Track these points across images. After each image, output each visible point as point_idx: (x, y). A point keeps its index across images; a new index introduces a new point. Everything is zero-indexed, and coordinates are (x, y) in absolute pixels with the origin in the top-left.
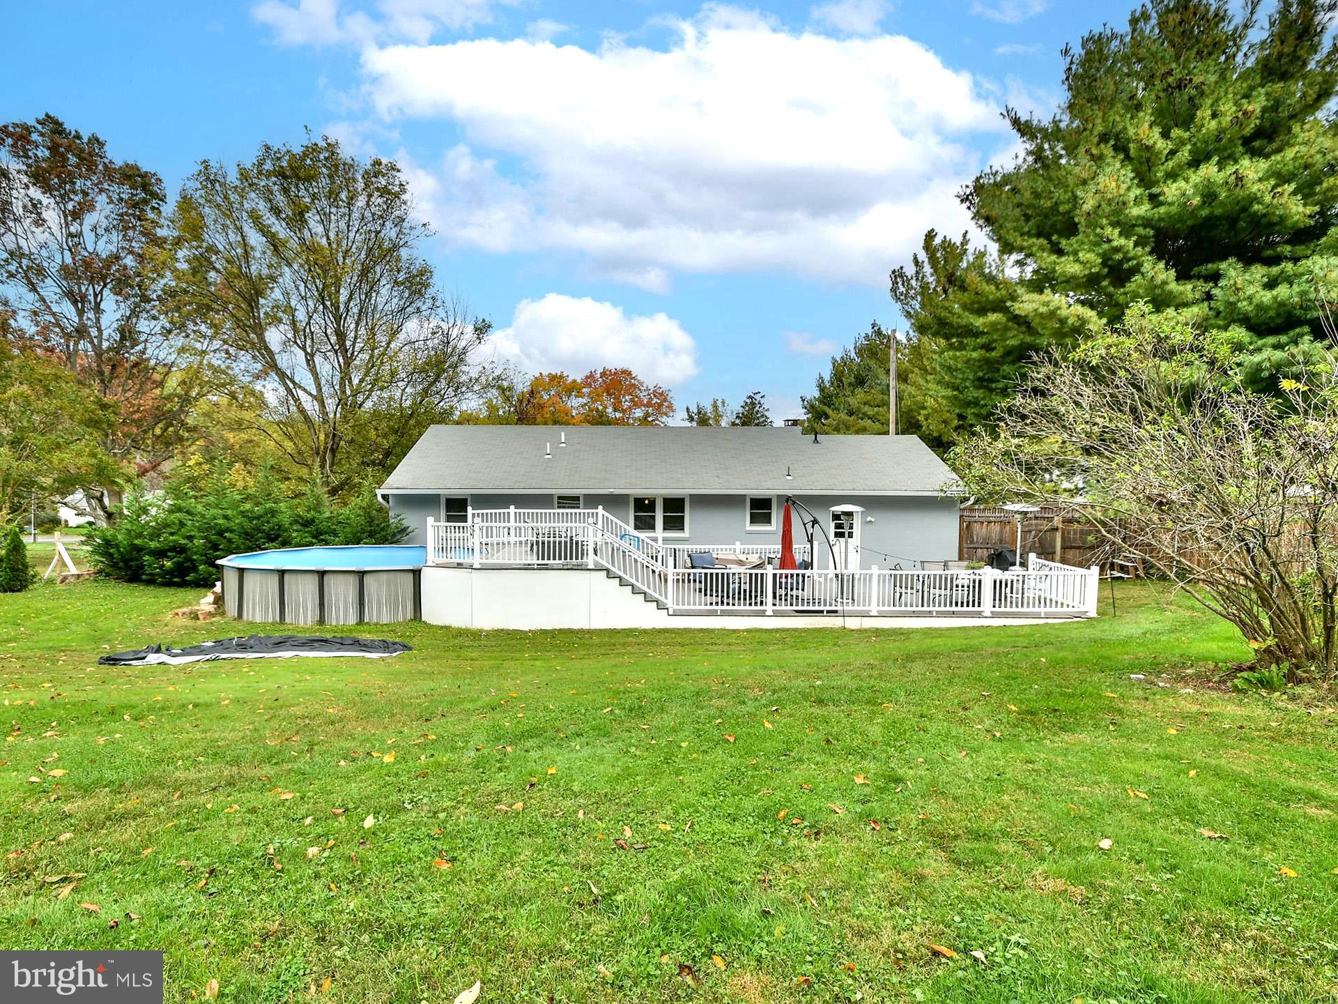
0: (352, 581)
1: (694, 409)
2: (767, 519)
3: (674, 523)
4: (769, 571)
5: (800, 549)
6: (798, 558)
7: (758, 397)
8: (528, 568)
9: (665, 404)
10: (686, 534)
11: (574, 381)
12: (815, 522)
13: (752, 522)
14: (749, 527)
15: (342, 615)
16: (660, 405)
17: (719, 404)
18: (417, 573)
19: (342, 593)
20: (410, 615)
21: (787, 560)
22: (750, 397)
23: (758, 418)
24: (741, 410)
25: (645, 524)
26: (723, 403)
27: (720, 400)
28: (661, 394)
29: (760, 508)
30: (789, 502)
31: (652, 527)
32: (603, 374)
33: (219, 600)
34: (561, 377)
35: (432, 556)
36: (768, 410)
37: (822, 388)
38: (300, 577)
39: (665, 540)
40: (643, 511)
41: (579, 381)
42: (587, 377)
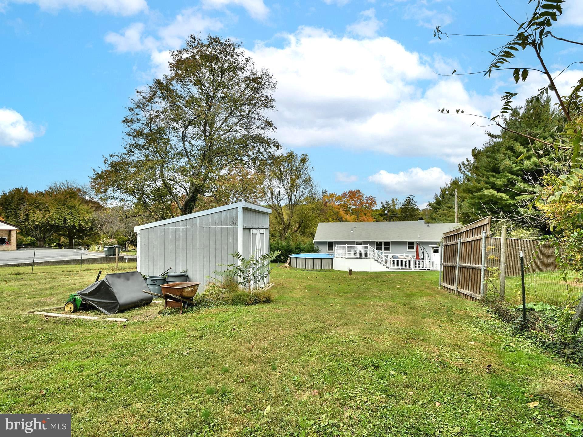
0: (320, 261)
1: (384, 203)
2: (413, 248)
3: (387, 249)
4: (413, 260)
5: (421, 255)
6: (420, 257)
7: (411, 197)
8: (357, 258)
9: (373, 202)
10: (390, 251)
11: (339, 196)
12: (424, 249)
13: (409, 248)
14: (408, 250)
15: (318, 267)
16: (372, 202)
17: (395, 200)
18: (332, 259)
19: (318, 263)
20: (331, 268)
21: (417, 257)
22: (408, 197)
23: (412, 206)
24: (404, 203)
25: (379, 248)
26: (396, 200)
27: (395, 199)
28: (372, 199)
29: (411, 245)
30: (418, 244)
31: (381, 250)
32: (350, 192)
33: (290, 264)
34: (334, 194)
35: (335, 256)
36: (416, 202)
37: (437, 199)
38: (309, 259)
39: (385, 253)
40: (378, 246)
41: (340, 195)
42: (343, 194)
